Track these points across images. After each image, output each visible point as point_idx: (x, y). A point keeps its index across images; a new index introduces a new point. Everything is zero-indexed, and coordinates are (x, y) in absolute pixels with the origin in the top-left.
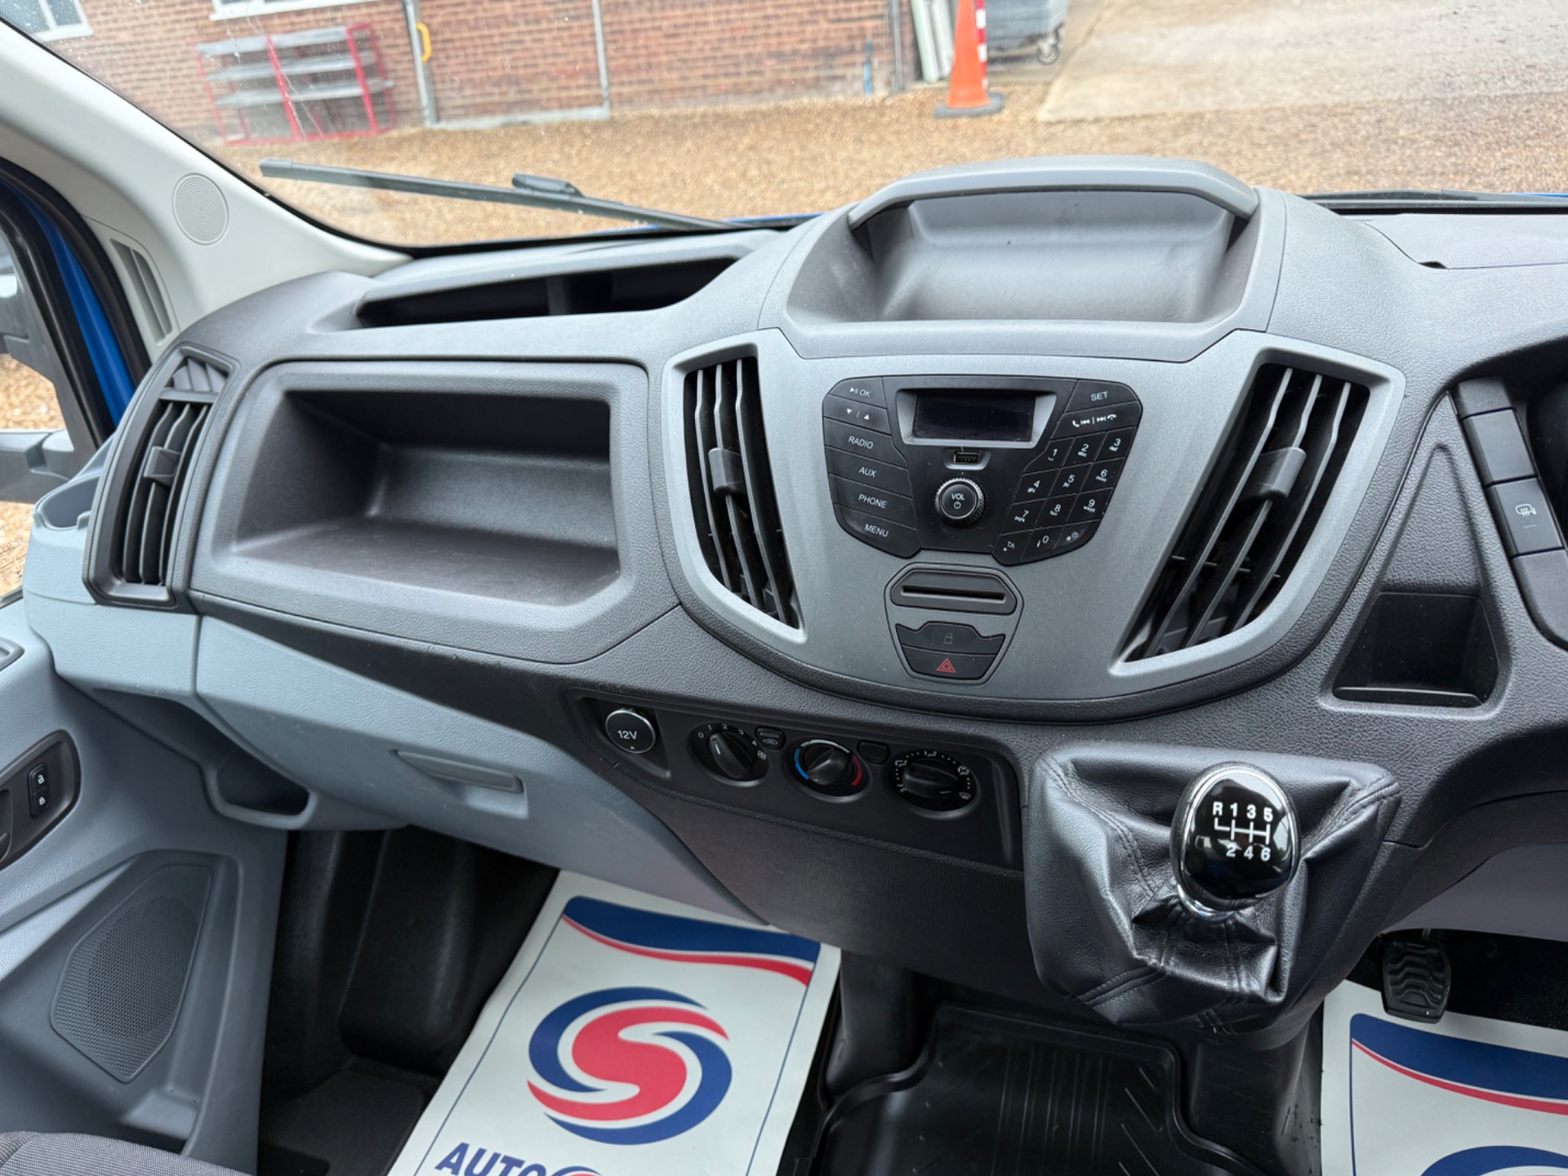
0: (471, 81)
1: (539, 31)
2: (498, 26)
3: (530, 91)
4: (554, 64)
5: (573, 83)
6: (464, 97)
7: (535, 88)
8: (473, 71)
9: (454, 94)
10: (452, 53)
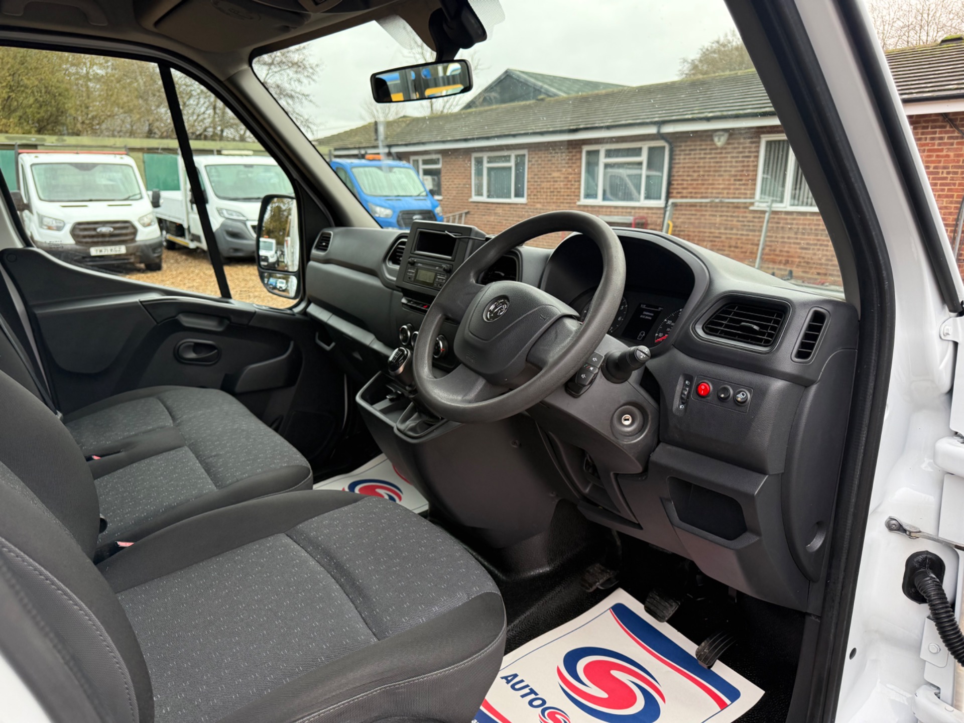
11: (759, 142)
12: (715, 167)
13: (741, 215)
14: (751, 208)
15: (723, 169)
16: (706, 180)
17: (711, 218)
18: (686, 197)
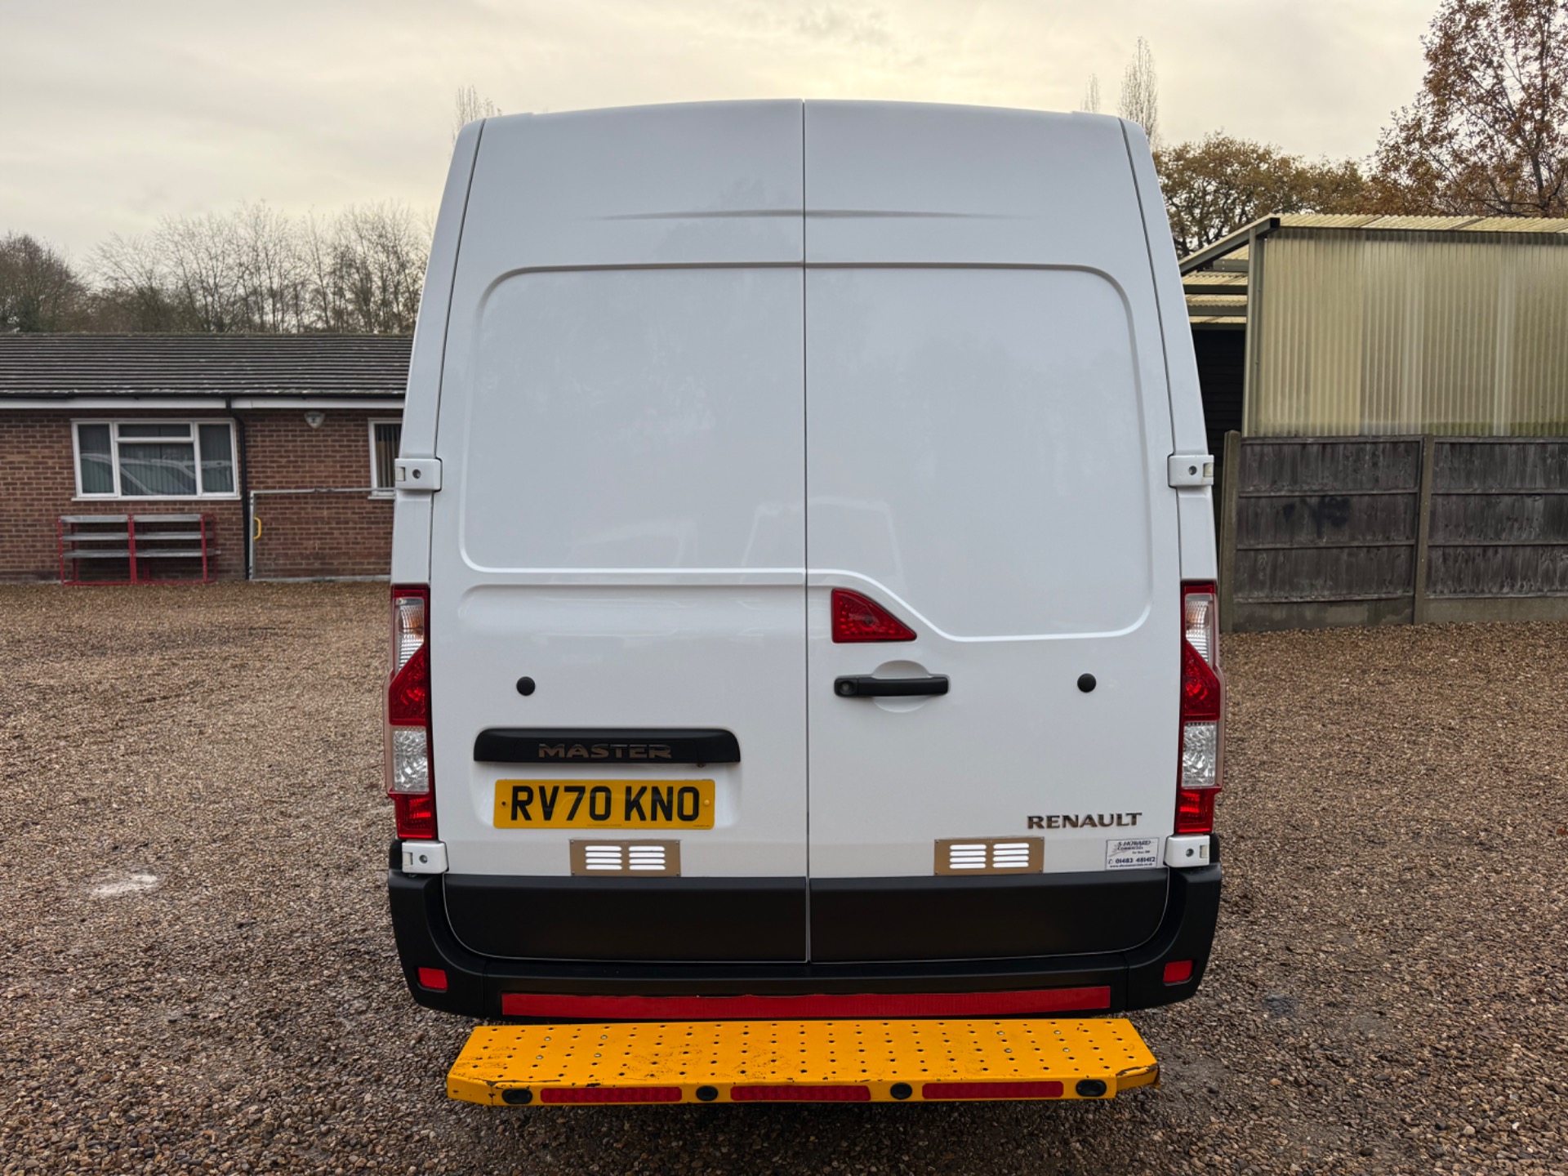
0: (286, 554)
1: (345, 529)
2: (316, 523)
3: (332, 564)
4: (353, 548)
5: (366, 561)
6: (276, 564)
7: (335, 562)
8: (290, 549)
9: (268, 562)
10: (274, 536)
11: (367, 426)
12: (312, 451)
13: (356, 506)
14: (370, 498)
15: (323, 454)
16: (300, 467)
17: (315, 511)
18: (274, 488)
